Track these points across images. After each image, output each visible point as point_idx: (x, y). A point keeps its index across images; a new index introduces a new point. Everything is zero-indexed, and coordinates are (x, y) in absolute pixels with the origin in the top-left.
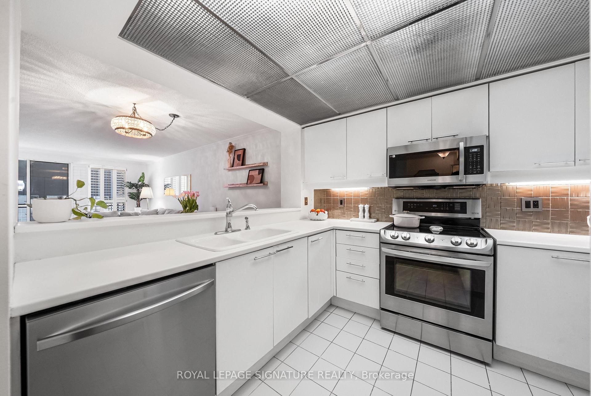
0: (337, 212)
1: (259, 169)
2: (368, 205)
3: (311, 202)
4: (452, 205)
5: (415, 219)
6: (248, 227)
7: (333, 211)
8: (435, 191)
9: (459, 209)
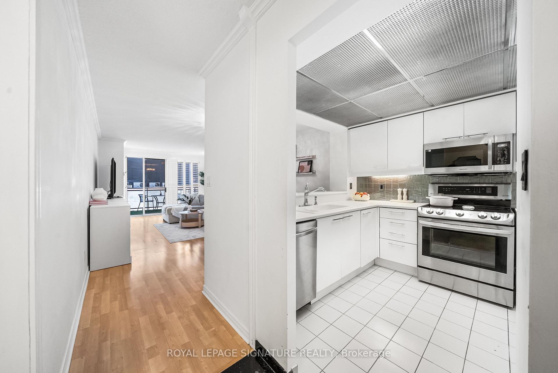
0: (378, 195)
1: (308, 161)
2: (406, 189)
3: (355, 186)
4: (484, 189)
5: (449, 200)
6: (316, 203)
7: (374, 194)
8: (468, 177)
9: (490, 192)
